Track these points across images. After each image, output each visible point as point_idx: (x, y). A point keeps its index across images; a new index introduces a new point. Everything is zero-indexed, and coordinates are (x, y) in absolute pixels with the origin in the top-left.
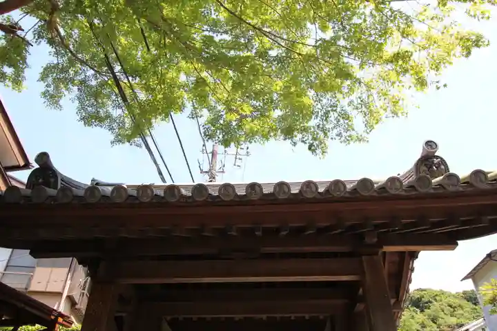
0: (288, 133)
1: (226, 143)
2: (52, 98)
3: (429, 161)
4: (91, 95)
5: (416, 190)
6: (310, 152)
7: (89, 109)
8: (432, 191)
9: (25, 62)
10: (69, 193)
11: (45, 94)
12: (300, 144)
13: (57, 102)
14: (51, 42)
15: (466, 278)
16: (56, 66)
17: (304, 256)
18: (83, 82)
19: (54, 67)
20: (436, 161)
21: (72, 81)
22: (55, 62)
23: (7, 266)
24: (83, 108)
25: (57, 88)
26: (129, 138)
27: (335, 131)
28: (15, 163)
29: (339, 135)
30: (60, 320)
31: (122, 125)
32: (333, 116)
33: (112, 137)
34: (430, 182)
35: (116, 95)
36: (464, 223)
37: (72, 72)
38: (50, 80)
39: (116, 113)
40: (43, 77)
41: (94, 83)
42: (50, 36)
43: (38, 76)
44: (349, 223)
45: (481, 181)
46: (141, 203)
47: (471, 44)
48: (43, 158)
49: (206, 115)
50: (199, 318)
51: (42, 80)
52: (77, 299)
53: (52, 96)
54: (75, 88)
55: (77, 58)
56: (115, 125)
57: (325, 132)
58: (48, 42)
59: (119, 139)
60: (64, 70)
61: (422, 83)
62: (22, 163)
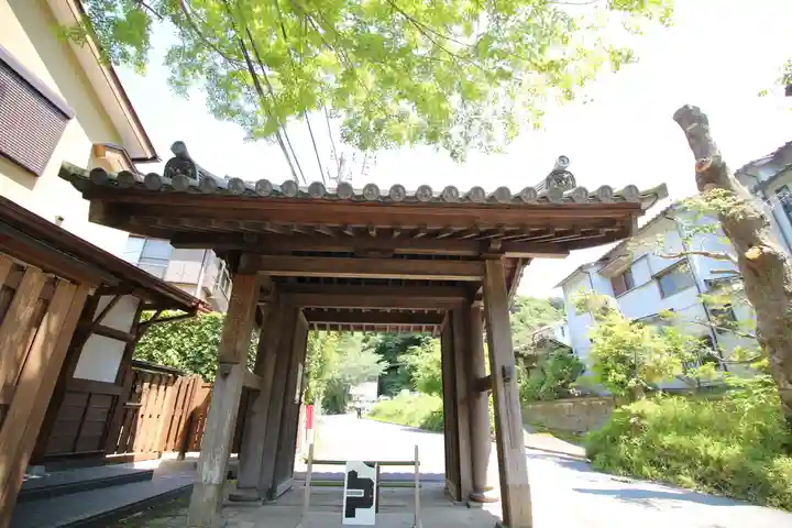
0: (433, 137)
1: (363, 147)
2: (180, 86)
3: (559, 176)
4: (220, 86)
5: (548, 201)
6: (451, 159)
7: (220, 101)
8: (562, 203)
9: (147, 42)
10: (212, 184)
11: (170, 81)
12: (442, 149)
13: (184, 91)
14: (176, 20)
15: (558, 286)
16: (181, 50)
17: (428, 257)
18: (211, 71)
19: (180, 51)
20: (566, 176)
21: (200, 67)
22: (181, 44)
23: (141, 258)
24: (212, 99)
25: (184, 74)
26: (265, 135)
27: (477, 140)
28: (142, 156)
29: (481, 144)
30: (200, 306)
31: (255, 122)
32: (477, 124)
33: (245, 134)
34: (561, 194)
35: (248, 87)
36: (584, 234)
37: (198, 59)
38: (176, 64)
39: (249, 108)
40: (169, 60)
41: (223, 72)
42: (174, 13)
43: (163, 60)
44: (482, 229)
45: (606, 196)
46: (287, 198)
47: (622, 59)
48: (178, 147)
49: (343, 116)
50: (317, 309)
51: (168, 64)
52: (211, 289)
53: (179, 84)
54: (203, 77)
55: (204, 40)
56: (248, 121)
57: (467, 139)
58: (173, 21)
59: (253, 136)
60: (191, 55)
61: (569, 96)
62: (150, 156)
